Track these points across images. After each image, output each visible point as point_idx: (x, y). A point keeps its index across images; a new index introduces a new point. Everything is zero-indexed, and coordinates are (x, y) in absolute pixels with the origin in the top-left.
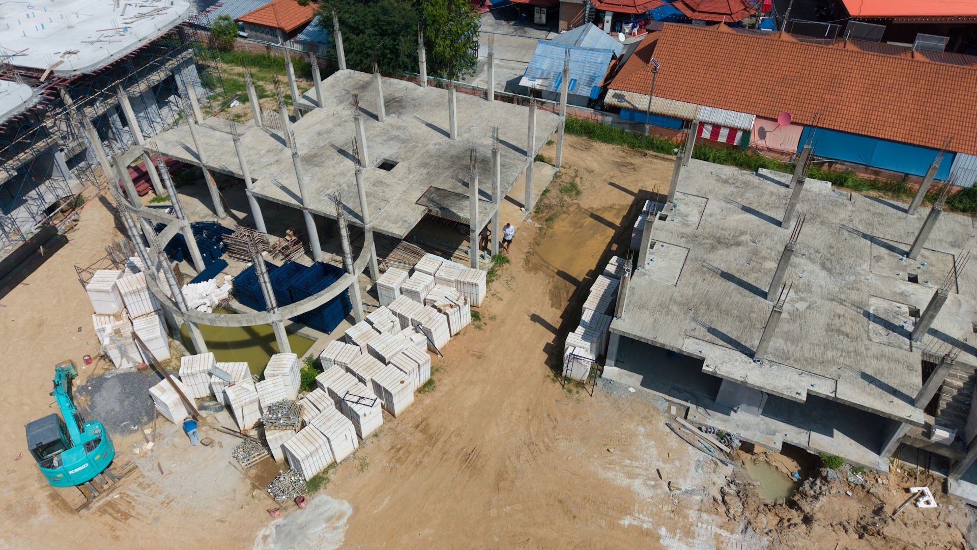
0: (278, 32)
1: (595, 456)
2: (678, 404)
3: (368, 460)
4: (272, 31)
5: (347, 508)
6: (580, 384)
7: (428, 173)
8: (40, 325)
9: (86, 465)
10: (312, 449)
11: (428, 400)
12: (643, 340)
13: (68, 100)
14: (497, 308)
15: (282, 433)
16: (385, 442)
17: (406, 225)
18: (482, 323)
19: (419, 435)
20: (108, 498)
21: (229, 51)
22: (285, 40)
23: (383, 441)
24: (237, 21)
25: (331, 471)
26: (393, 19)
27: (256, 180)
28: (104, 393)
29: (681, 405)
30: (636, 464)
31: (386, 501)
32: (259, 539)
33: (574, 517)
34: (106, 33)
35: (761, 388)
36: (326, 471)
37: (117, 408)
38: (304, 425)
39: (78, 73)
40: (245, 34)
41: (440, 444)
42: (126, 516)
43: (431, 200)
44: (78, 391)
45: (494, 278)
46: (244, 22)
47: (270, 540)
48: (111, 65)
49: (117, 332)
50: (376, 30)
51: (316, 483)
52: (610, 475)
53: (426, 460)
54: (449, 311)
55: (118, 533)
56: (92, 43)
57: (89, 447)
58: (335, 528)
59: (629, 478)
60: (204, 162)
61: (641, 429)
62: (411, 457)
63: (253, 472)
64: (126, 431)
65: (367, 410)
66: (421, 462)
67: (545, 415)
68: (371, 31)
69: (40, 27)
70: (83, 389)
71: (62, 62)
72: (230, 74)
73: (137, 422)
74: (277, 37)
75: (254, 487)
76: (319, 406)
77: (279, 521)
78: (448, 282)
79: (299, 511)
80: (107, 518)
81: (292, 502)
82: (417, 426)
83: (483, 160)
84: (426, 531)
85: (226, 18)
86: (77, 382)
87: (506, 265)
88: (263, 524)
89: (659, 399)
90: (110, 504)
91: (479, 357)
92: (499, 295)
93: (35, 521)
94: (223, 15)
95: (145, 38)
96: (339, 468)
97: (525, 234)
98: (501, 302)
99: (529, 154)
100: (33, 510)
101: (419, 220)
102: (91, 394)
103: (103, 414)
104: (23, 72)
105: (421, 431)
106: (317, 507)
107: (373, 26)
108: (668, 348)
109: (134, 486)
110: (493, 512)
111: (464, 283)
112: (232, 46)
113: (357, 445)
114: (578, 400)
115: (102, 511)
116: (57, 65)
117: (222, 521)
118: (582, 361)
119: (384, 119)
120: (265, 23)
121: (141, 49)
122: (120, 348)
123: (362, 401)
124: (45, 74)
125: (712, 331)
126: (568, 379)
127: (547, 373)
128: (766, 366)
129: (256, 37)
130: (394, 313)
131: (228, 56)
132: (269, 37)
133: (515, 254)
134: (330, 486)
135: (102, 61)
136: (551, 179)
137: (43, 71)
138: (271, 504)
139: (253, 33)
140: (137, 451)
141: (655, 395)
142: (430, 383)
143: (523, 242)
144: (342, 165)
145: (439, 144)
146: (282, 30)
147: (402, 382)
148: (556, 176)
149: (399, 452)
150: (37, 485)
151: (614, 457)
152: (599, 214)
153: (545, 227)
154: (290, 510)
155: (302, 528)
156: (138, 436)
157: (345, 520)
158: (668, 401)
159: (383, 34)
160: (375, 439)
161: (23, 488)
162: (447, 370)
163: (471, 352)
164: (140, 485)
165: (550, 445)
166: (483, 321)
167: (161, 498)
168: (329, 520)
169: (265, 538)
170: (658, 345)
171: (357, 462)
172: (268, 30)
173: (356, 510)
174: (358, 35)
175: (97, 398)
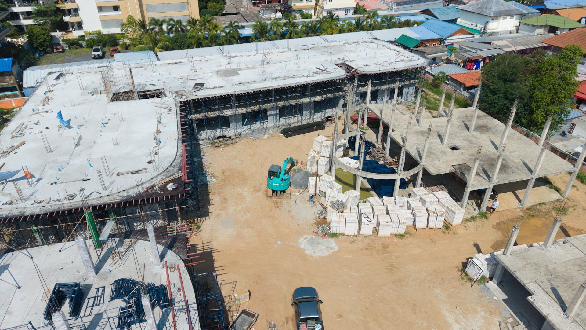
0: (463, 86)
1: (448, 304)
2: (516, 320)
3: (356, 242)
4: (460, 84)
5: (336, 248)
6: (471, 280)
7: (470, 159)
8: (298, 148)
9: (278, 185)
10: (338, 220)
11: (396, 240)
12: (508, 270)
13: (356, 82)
14: (461, 231)
15: (334, 210)
16: (367, 241)
17: (439, 171)
18: (448, 232)
19: (382, 248)
20: (277, 200)
21: (438, 88)
22: (464, 90)
23: (367, 240)
24: (447, 76)
25: (341, 236)
26: (515, 93)
27: (395, 131)
28: (299, 174)
29: (517, 321)
30: (464, 320)
31: (351, 256)
32: (304, 237)
33: (415, 313)
34: (385, 63)
35: (554, 325)
36: (340, 234)
37: (299, 180)
38: (342, 212)
39: (364, 73)
40: (448, 82)
41: (386, 255)
42: (278, 207)
43: (460, 168)
44: (293, 170)
45: (472, 221)
46: (450, 77)
47: (307, 239)
48: (377, 74)
49: (314, 157)
50: (504, 96)
51: (333, 235)
52: (447, 314)
53: (376, 256)
54: (431, 214)
55: (272, 209)
56: (377, 64)
57: (282, 180)
58: (328, 251)
59: (455, 321)
60: (382, 118)
61: (483, 313)
62: (372, 251)
63: (319, 220)
64: (296, 187)
65: (366, 222)
66: (373, 255)
67: (441, 278)
68: (502, 95)
69: (365, 55)
70: (295, 170)
71: (362, 67)
72: (430, 97)
73: (300, 187)
74: (461, 87)
75: (315, 224)
76: (352, 211)
77: (314, 237)
78: (443, 206)
79: (321, 239)
80: (273, 204)
81: (322, 235)
82: (383, 244)
83: (505, 166)
84: (355, 274)
85: (443, 73)
86: (295, 167)
87: (484, 220)
88: (309, 234)
89: (508, 311)
90: (276, 201)
91: (433, 242)
92: (467, 227)
93: (258, 193)
94: (443, 71)
95: (397, 68)
96: (345, 237)
97: (509, 213)
98: (466, 230)
99: (533, 173)
100: (259, 191)
101: (447, 172)
102: (295, 172)
103: (294, 179)
104: (348, 67)
105: (383, 247)
106: (328, 241)
107: (503, 93)
108: (518, 280)
109: (286, 201)
110: (384, 288)
111: (450, 209)
112: (440, 86)
113: (356, 234)
114: (463, 284)
115: (273, 202)
116: (359, 68)
117: (299, 225)
118: (476, 267)
119: (472, 131)
120: (458, 80)
121: (392, 72)
122: (311, 162)
123: (367, 219)
124: (354, 70)
125: (554, 290)
126: (467, 275)
127: (459, 266)
128: (570, 320)
129: (452, 85)
130: (408, 202)
131: (435, 90)
132: (458, 87)
133: (493, 218)
134: (337, 239)
135: (375, 71)
136: (553, 200)
137: (353, 68)
138: (316, 231)
139: (452, 83)
140: (294, 193)
141: (506, 308)
142: (402, 236)
143: (504, 216)
144: (434, 140)
145: (490, 151)
146: (464, 85)
147: (387, 222)
148: (558, 200)
149: (369, 247)
150: (265, 186)
151: (456, 311)
152: (566, 229)
153: (525, 217)
154: (320, 237)
155: (318, 243)
156: (297, 190)
157: (332, 251)
158: (511, 315)
159: (507, 98)
160: (364, 238)
161: (262, 184)
162: (414, 236)
163: (431, 238)
164: (287, 202)
165: (432, 287)
166: (449, 231)
167: (290, 209)
168: (328, 247)
169: (306, 238)
170: (515, 276)
171: (352, 239)
172: (459, 83)
173: (339, 251)
174: (494, 95)
175: (296, 174)
